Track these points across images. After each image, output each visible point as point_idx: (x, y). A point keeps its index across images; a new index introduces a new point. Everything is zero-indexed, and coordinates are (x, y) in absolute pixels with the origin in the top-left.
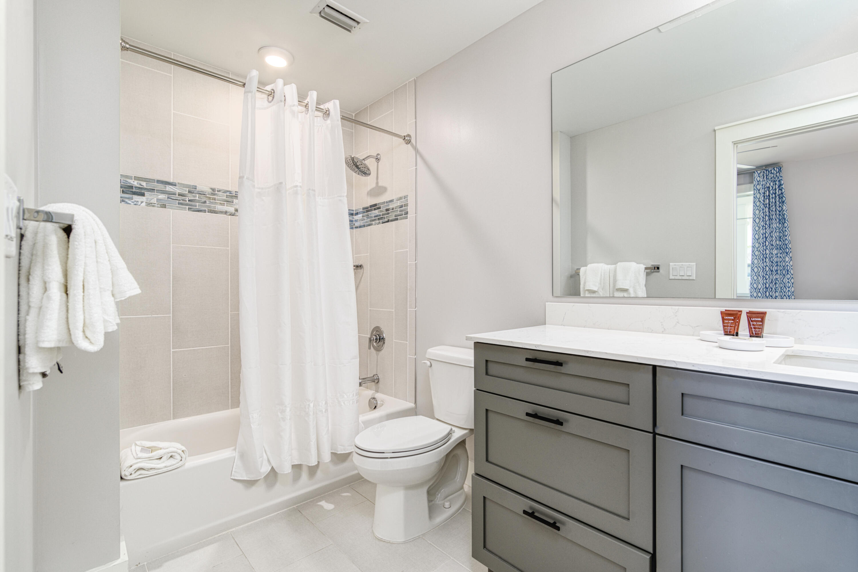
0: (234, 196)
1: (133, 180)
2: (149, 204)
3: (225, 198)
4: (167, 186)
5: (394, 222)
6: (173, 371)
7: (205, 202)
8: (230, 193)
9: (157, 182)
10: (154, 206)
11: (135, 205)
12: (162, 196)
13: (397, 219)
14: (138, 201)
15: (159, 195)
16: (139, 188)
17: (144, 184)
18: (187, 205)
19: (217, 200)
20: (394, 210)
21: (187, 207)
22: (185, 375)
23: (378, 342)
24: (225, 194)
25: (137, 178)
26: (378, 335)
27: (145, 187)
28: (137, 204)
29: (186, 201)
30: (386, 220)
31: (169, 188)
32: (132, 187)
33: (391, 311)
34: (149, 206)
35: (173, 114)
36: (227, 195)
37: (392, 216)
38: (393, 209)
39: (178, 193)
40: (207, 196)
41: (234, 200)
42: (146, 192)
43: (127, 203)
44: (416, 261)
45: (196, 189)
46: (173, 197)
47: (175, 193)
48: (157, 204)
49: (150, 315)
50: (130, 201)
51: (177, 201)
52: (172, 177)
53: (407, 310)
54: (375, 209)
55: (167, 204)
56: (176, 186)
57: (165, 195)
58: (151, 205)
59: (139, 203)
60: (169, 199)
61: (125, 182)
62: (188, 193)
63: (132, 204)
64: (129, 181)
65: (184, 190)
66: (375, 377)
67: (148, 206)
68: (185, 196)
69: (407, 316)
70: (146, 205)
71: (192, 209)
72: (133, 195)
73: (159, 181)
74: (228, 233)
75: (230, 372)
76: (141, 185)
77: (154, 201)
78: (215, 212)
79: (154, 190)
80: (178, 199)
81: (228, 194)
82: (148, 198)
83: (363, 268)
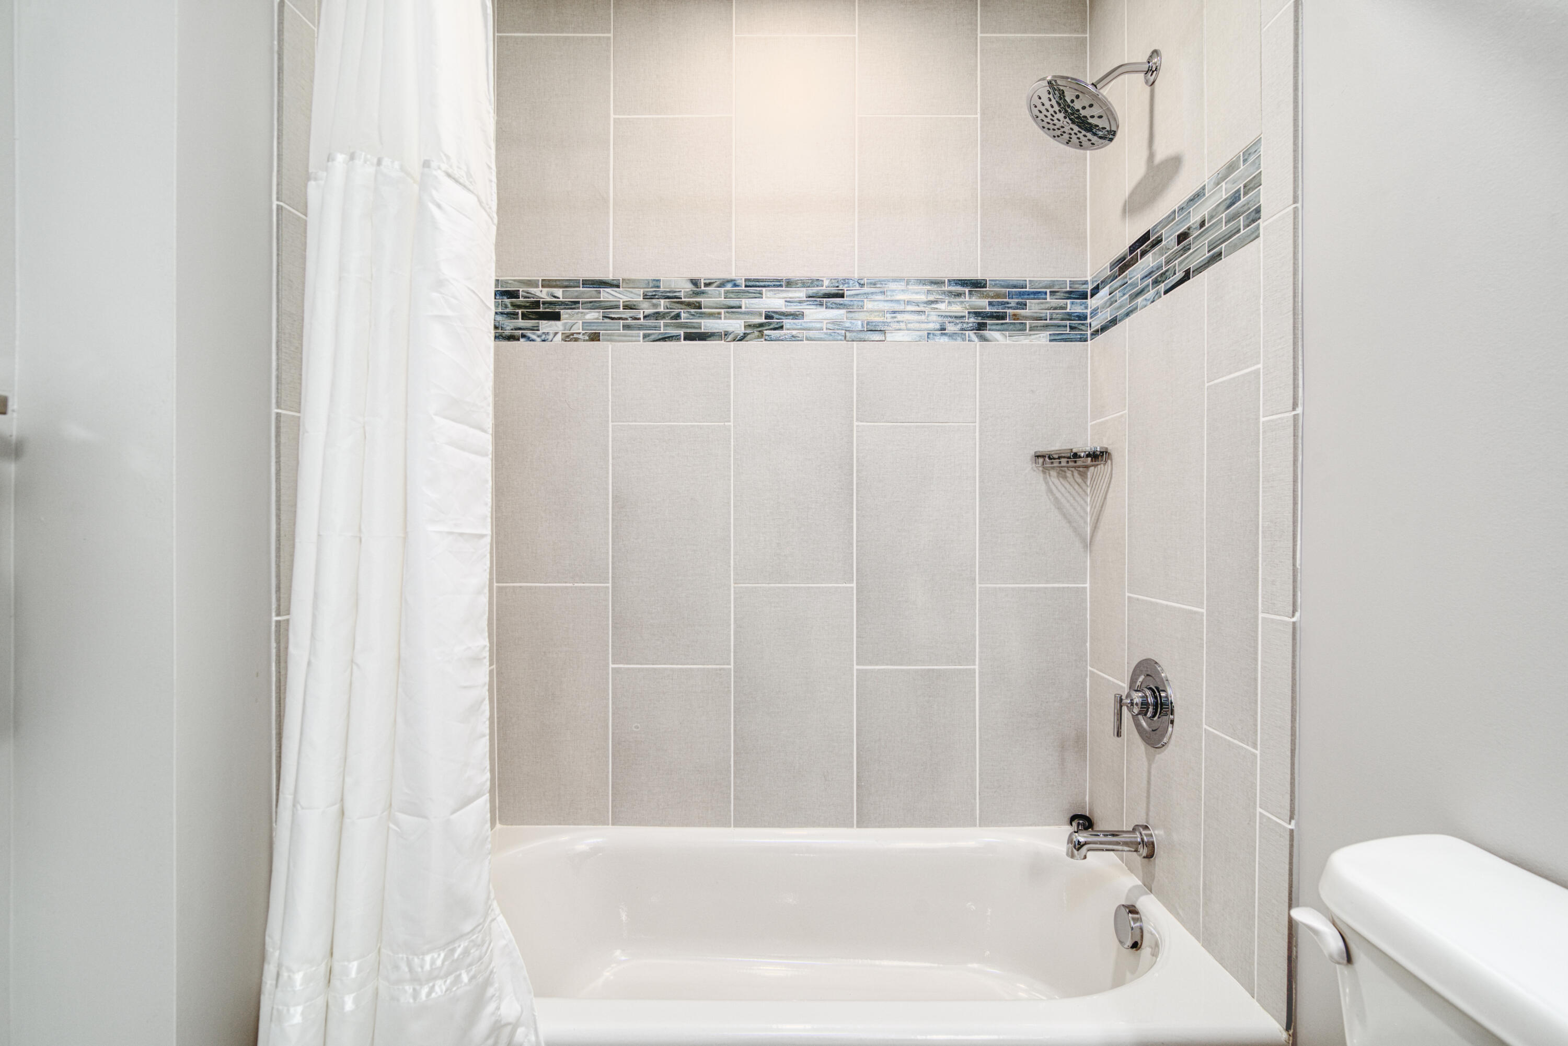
0: (745, 292)
1: (540, 289)
2: (569, 338)
3: (723, 299)
4: (601, 289)
5: (1205, 273)
6: (613, 714)
7: (678, 316)
8: (735, 285)
9: (583, 284)
10: (576, 340)
11: (544, 341)
12: (593, 315)
13: (1217, 257)
14: (548, 333)
15: (587, 313)
16: (551, 303)
17: (559, 292)
18: (640, 328)
19: (704, 308)
20: (1207, 225)
21: (642, 333)
22: (637, 727)
23: (1149, 714)
24: (723, 289)
25: (547, 284)
26: (1150, 689)
27: (561, 299)
28: (546, 339)
29: (639, 319)
30: (1179, 275)
31: (607, 295)
32: (536, 304)
33: (1196, 613)
34: (568, 341)
35: (615, 122)
36: (726, 292)
37: (1199, 252)
38: (1202, 224)
39: (623, 302)
40: (683, 300)
41: (743, 300)
42: (563, 311)
43: (529, 339)
44: (1294, 409)
45: (658, 287)
46: (614, 313)
47: (618, 303)
48: (583, 334)
49: (570, 583)
50: (534, 334)
51: (622, 321)
52: (611, 269)
53: (1256, 617)
54: (1144, 253)
55: (601, 332)
56: (618, 286)
57: (597, 312)
58: (571, 337)
59: (550, 337)
60: (607, 320)
61: (525, 294)
62: (643, 299)
63: (538, 339)
64: (533, 292)
65: (635, 294)
66: (1138, 835)
67: (566, 341)
68: (638, 308)
69: (1256, 641)
70: (562, 339)
71: (652, 337)
72: (540, 321)
73: (587, 283)
74: (729, 386)
75: (732, 734)
76: (555, 297)
77: (578, 328)
78: (703, 337)
79: (578, 302)
80: (623, 316)
81: (729, 287)
82: (566, 323)
83: (1111, 460)
